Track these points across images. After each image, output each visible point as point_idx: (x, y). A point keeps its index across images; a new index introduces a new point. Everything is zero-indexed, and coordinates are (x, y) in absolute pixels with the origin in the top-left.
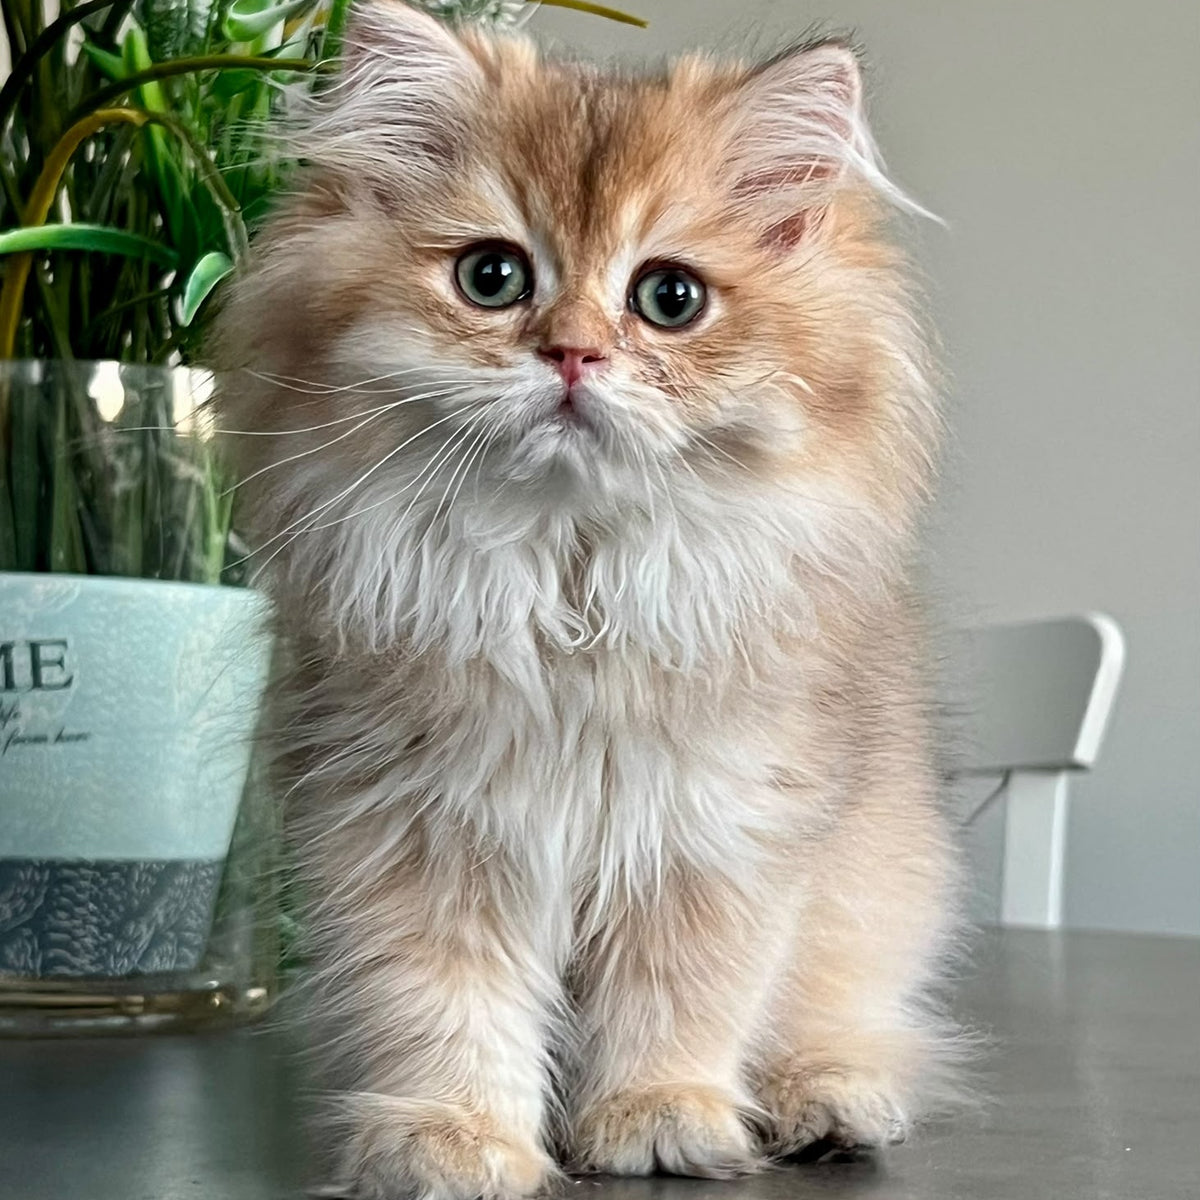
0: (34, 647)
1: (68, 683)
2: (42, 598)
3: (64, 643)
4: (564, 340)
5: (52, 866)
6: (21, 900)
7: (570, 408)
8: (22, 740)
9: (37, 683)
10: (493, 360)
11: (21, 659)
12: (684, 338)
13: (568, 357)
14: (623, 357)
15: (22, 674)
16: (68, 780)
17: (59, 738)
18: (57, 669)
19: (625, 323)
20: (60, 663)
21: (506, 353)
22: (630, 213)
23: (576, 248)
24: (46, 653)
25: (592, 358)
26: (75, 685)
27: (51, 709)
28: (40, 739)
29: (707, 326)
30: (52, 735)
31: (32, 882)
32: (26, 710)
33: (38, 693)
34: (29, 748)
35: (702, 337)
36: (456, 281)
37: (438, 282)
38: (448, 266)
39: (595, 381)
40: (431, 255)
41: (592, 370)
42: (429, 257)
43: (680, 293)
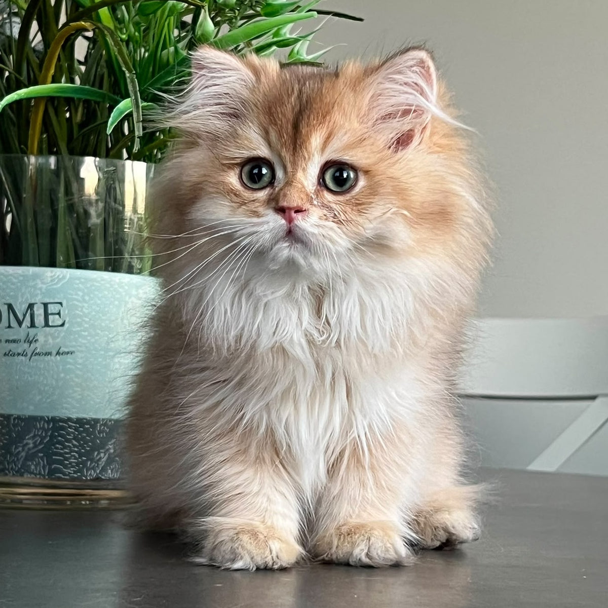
0: (46, 305)
1: (63, 325)
2: (49, 279)
3: (61, 303)
4: (285, 204)
5: (54, 420)
6: (38, 438)
7: (291, 234)
8: (39, 354)
9: (47, 324)
10: (256, 214)
11: (39, 311)
13: (287, 211)
14: (314, 208)
15: (40, 320)
16: (62, 375)
17: (58, 353)
18: (57, 316)
19: (317, 193)
20: (59, 314)
21: (261, 210)
22: (316, 140)
24: (52, 309)
25: (299, 211)
26: (66, 325)
27: (54, 338)
28: (49, 354)
30: (54, 352)
31: (43, 428)
32: (41, 339)
33: (48, 329)
34: (42, 357)
35: (355, 196)
36: (241, 178)
37: (233, 179)
38: (237, 171)
39: (301, 221)
40: (231, 167)
41: (299, 216)
42: (229, 168)
43: (345, 175)
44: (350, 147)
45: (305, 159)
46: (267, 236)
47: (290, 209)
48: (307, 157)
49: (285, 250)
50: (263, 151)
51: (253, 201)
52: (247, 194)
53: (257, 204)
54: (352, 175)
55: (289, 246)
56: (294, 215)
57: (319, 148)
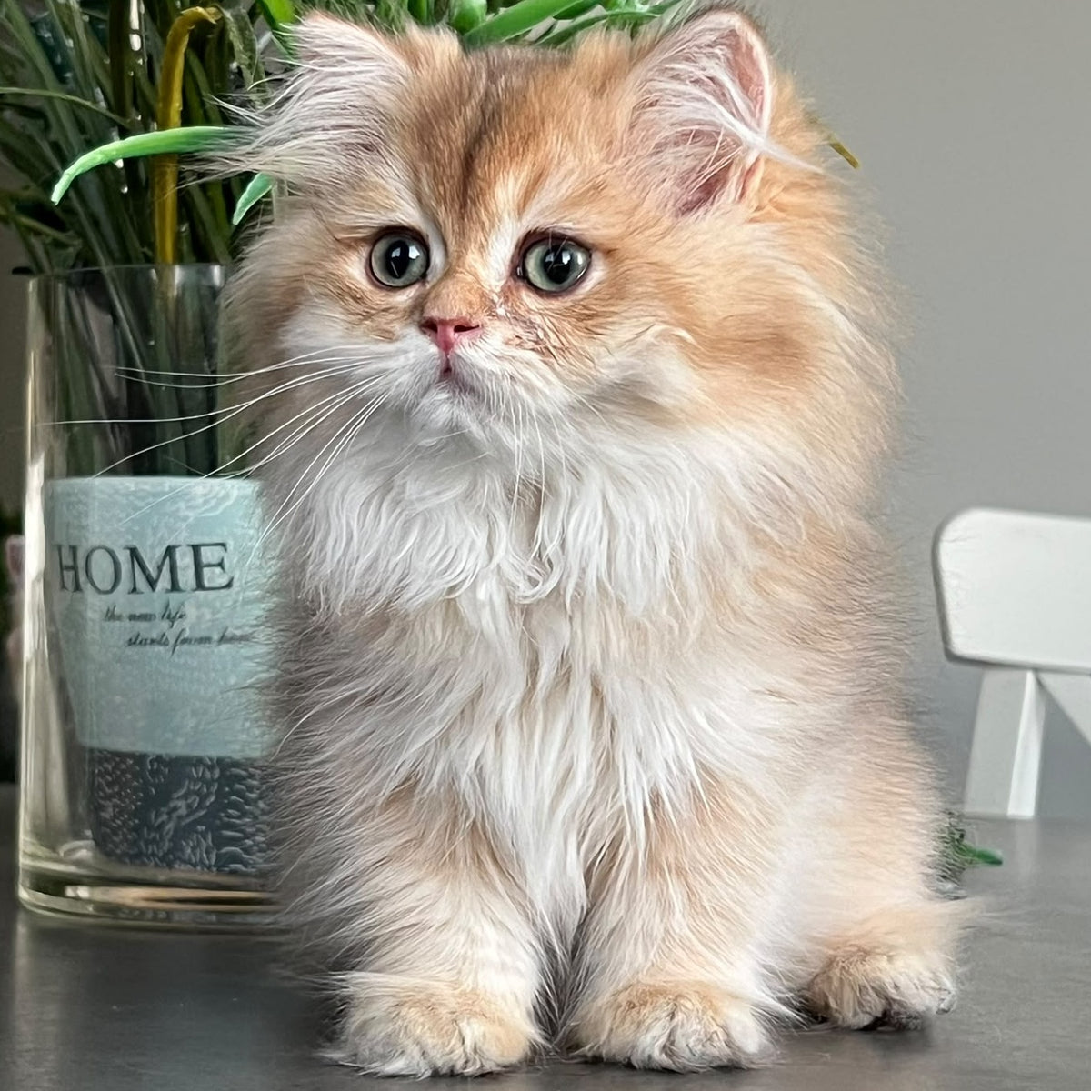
0: (196, 549)
1: (229, 586)
2: (201, 500)
3: (223, 545)
4: (434, 313)
7: (449, 374)
8: (189, 640)
9: (200, 586)
10: (389, 337)
11: (185, 561)
12: (565, 302)
13: (439, 328)
14: (497, 323)
15: (186, 577)
17: (223, 639)
18: (218, 570)
19: (506, 294)
20: (221, 564)
21: (397, 327)
22: (505, 190)
23: (456, 227)
24: (208, 555)
25: (461, 328)
26: (236, 584)
27: (213, 611)
28: (205, 640)
29: (588, 288)
30: (216, 637)
32: (191, 612)
33: (201, 593)
34: (196, 648)
35: (582, 300)
36: (369, 267)
37: (354, 269)
38: (364, 252)
39: (468, 349)
40: (351, 245)
41: (465, 338)
42: (349, 247)
43: (566, 260)
44: (574, 202)
45: (483, 228)
46: (406, 378)
47: (444, 323)
48: (487, 223)
49: (442, 408)
50: (408, 214)
51: (386, 310)
52: (378, 298)
53: (392, 316)
54: (580, 259)
55: (448, 399)
56: (452, 335)
57: (512, 206)
